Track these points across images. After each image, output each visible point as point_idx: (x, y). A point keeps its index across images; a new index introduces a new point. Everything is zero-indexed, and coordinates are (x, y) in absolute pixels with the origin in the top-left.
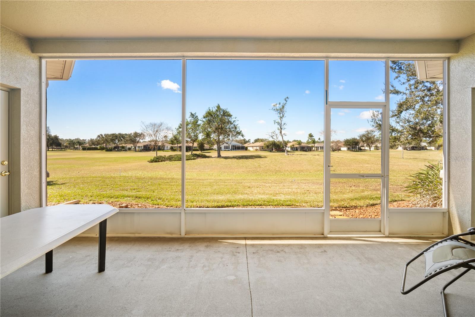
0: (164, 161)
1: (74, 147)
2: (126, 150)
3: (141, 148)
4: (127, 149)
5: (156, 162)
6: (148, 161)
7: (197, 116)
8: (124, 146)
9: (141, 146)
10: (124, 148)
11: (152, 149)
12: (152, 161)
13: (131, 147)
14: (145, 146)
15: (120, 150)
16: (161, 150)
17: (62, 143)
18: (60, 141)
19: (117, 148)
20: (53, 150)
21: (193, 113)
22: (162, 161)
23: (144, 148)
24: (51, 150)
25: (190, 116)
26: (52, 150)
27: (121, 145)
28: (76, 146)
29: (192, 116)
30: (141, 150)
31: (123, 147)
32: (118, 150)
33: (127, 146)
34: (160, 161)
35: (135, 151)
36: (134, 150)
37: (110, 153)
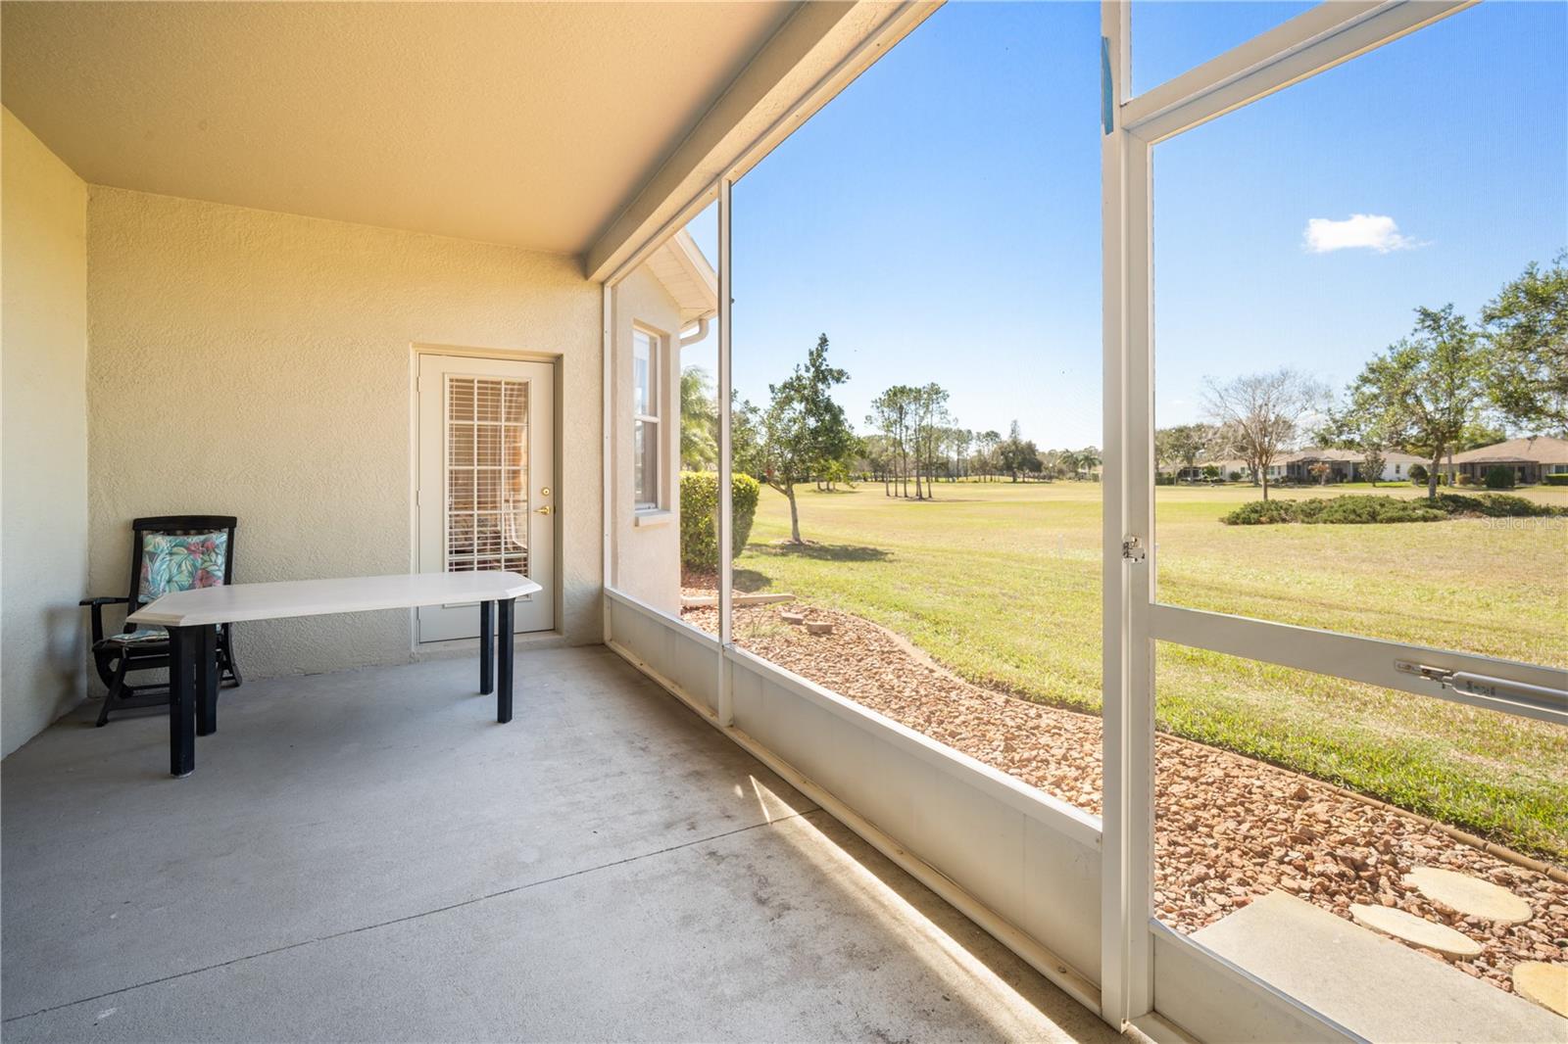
0: (1284, 521)
1: (1077, 473)
2: (1221, 482)
3: (1279, 473)
4: (1226, 477)
5: (1247, 522)
6: (1222, 520)
7: (1461, 319)
8: (1217, 468)
9: (1279, 467)
10: (1216, 474)
11: (1321, 476)
12: (1235, 520)
13: (1243, 469)
14: (1291, 467)
15: (1200, 480)
16: (1363, 480)
17: (1045, 462)
18: (1039, 457)
19: (1191, 473)
20: (1026, 480)
21: (1433, 309)
22: (1272, 521)
23: (1288, 472)
24: (1021, 480)
25: (1419, 326)
26: (1024, 482)
27: (1206, 465)
28: (1080, 470)
29: (1427, 323)
30: (1277, 480)
31: (1212, 471)
32: (1196, 482)
33: (1224, 466)
34: (1263, 519)
35: (1252, 484)
36: (1251, 482)
37: (1169, 490)
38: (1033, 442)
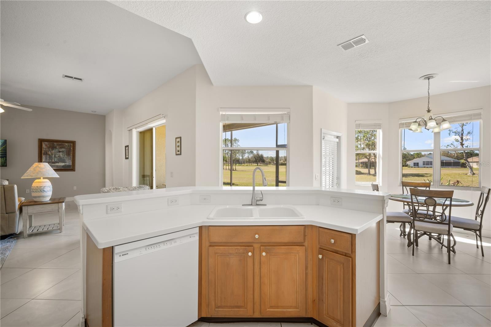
38: (263, 154)
